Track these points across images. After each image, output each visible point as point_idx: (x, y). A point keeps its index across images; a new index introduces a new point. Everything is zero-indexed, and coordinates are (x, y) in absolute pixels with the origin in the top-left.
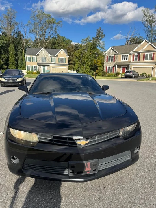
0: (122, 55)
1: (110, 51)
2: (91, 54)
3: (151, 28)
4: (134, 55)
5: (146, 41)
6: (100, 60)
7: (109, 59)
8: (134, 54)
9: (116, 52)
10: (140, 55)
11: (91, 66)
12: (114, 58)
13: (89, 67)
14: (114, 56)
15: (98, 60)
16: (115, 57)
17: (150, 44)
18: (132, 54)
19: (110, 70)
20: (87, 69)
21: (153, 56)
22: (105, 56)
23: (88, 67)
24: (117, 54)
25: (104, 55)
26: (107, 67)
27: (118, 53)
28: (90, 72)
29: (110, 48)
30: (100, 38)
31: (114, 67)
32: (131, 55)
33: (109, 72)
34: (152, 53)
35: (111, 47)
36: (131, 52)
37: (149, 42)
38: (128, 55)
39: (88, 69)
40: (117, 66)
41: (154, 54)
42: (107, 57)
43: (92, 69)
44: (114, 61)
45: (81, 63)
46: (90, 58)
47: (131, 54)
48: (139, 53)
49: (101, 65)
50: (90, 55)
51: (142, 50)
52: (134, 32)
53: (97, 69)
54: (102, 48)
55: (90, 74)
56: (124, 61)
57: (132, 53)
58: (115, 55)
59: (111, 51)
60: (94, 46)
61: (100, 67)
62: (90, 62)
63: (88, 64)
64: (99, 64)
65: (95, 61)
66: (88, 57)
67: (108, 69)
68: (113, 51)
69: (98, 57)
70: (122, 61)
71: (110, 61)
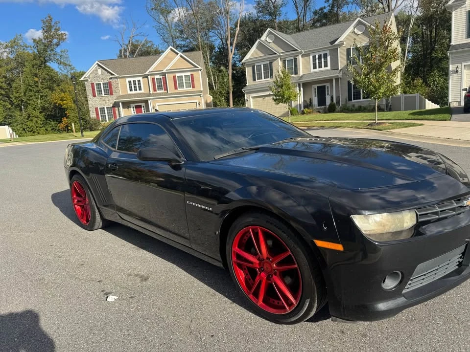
0: (128, 80)
1: (96, 70)
2: (36, 79)
3: (166, 25)
4: (153, 79)
5: (171, 50)
6: (66, 93)
7: (97, 89)
8: (153, 77)
9: (112, 74)
10: (166, 77)
11: (44, 109)
12: (111, 88)
13: (41, 113)
14: (110, 82)
15: (63, 94)
16: (112, 84)
17: (181, 56)
18: (149, 77)
19: (106, 114)
20: (34, 119)
21: (193, 81)
22: (86, 83)
23: (37, 113)
24: (116, 78)
25: (84, 81)
26: (96, 109)
27: (117, 75)
28: (44, 124)
29: (95, 66)
30: (55, 41)
31: (113, 107)
32: (146, 79)
33: (104, 119)
34: (189, 74)
35: (97, 62)
36: (147, 73)
37: (178, 52)
38: (141, 79)
39: (37, 117)
40: (121, 104)
41: (192, 75)
42: (92, 84)
43: (48, 117)
44: (112, 94)
45: (12, 103)
46: (38, 91)
47: (148, 78)
48: (164, 75)
49: (73, 105)
50: (37, 82)
51: (167, 68)
52: (134, 31)
53: (66, 116)
54: (65, 65)
55: (46, 130)
56: (134, 92)
57: (148, 75)
58: (111, 80)
59: (100, 71)
60: (43, 60)
61: (72, 109)
62: (39, 101)
63: (34, 106)
64: (68, 103)
65: (54, 97)
66: (31, 88)
67: (101, 114)
68: (103, 70)
69: (60, 87)
70: (129, 92)
71: (102, 94)
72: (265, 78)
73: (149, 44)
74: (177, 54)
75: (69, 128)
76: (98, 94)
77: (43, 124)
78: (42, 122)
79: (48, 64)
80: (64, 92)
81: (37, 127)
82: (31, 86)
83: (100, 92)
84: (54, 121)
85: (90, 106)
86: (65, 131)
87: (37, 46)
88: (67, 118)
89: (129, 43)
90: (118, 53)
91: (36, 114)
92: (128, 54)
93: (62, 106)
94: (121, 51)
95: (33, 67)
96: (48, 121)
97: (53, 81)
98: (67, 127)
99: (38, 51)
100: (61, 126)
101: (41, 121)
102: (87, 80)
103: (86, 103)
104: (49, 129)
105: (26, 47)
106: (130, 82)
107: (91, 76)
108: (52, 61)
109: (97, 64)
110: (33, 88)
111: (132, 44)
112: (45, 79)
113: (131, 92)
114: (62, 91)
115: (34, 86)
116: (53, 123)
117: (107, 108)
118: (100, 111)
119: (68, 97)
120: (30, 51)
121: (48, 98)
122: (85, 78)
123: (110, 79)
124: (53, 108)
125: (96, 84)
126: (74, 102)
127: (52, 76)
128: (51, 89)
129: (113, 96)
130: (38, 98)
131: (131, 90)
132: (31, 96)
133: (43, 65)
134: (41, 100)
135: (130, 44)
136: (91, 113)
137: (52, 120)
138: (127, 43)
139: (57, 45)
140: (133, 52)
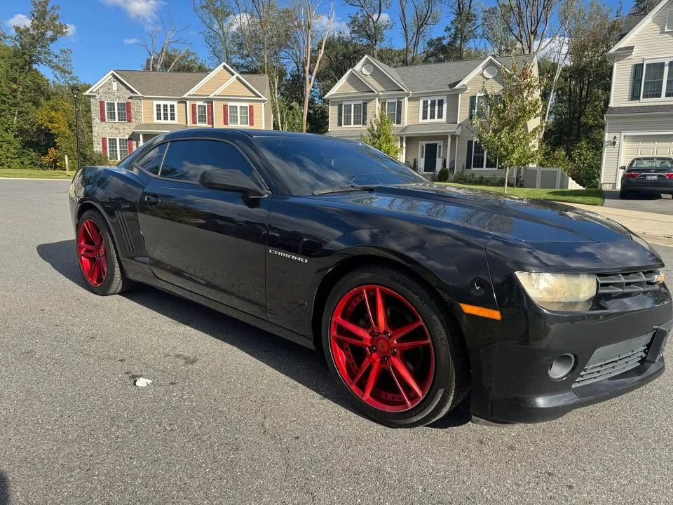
0: (155, 103)
1: (110, 84)
2: (15, 86)
3: (220, 32)
4: (194, 106)
5: (225, 67)
6: (59, 113)
7: (107, 111)
8: (194, 103)
9: (133, 92)
10: (212, 106)
11: (21, 132)
12: (129, 112)
13: (16, 136)
14: (129, 104)
15: (53, 113)
16: (132, 105)
17: (238, 78)
18: (188, 102)
19: (118, 149)
20: (5, 145)
21: (251, 115)
22: (92, 100)
23: (10, 137)
24: (138, 98)
25: (89, 96)
26: (104, 140)
27: (140, 94)
28: (20, 155)
29: (108, 76)
30: (49, 34)
31: (130, 139)
32: (184, 105)
33: (114, 156)
34: (247, 104)
35: (112, 72)
36: (185, 96)
37: (235, 73)
38: (175, 103)
39: (9, 143)
40: (141, 136)
41: (251, 107)
42: (102, 103)
43: (27, 145)
44: (129, 121)
46: (15, 105)
47: (186, 103)
48: (210, 101)
49: (68, 131)
50: (15, 90)
51: (216, 93)
52: (171, 36)
53: (55, 145)
54: (63, 71)
55: (22, 163)
56: (162, 121)
57: (187, 99)
58: (130, 100)
59: (115, 85)
60: (28, 59)
61: (66, 137)
62: (15, 118)
63: (7, 126)
64: (60, 127)
65: (40, 115)
66: (5, 99)
67: (110, 147)
68: (120, 85)
69: (51, 103)
70: (156, 121)
71: (115, 118)
72: (354, 124)
73: (192, 57)
74: (233, 74)
75: (58, 164)
76: (108, 118)
77: (17, 153)
78: (16, 151)
79: (35, 66)
80: (56, 111)
81: (7, 158)
82: (5, 95)
83: (112, 116)
84: (35, 151)
85: (94, 134)
86: (51, 167)
87: (21, 38)
88: (56, 149)
89: (162, 51)
90: (145, 63)
91: (8, 138)
92: (158, 66)
93: (50, 130)
94: (148, 61)
95: (11, 68)
96: (25, 151)
97: (40, 92)
98: (55, 162)
99: (21, 45)
100: (46, 160)
101: (15, 148)
102: (95, 96)
103: (87, 130)
104: (27, 162)
105: (5, 37)
106: (158, 106)
107: (101, 91)
108: (42, 63)
109: (112, 74)
110: (8, 98)
111: (166, 54)
112: (28, 87)
113: (159, 121)
114: (53, 108)
115: (10, 97)
116: (33, 154)
117: (120, 139)
118: (110, 143)
119: (61, 118)
120: (9, 44)
121: (30, 116)
122: (91, 92)
123: (129, 98)
124: (36, 132)
125: (107, 103)
126: (70, 126)
127: (38, 84)
128: (36, 104)
129: (131, 124)
130: (14, 115)
131: (159, 118)
132: (4, 111)
133: (27, 68)
134: (18, 118)
135: (164, 54)
136: (95, 145)
137: (32, 150)
138: (159, 51)
139: (53, 39)
140: (166, 66)
